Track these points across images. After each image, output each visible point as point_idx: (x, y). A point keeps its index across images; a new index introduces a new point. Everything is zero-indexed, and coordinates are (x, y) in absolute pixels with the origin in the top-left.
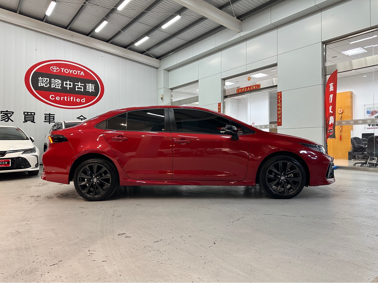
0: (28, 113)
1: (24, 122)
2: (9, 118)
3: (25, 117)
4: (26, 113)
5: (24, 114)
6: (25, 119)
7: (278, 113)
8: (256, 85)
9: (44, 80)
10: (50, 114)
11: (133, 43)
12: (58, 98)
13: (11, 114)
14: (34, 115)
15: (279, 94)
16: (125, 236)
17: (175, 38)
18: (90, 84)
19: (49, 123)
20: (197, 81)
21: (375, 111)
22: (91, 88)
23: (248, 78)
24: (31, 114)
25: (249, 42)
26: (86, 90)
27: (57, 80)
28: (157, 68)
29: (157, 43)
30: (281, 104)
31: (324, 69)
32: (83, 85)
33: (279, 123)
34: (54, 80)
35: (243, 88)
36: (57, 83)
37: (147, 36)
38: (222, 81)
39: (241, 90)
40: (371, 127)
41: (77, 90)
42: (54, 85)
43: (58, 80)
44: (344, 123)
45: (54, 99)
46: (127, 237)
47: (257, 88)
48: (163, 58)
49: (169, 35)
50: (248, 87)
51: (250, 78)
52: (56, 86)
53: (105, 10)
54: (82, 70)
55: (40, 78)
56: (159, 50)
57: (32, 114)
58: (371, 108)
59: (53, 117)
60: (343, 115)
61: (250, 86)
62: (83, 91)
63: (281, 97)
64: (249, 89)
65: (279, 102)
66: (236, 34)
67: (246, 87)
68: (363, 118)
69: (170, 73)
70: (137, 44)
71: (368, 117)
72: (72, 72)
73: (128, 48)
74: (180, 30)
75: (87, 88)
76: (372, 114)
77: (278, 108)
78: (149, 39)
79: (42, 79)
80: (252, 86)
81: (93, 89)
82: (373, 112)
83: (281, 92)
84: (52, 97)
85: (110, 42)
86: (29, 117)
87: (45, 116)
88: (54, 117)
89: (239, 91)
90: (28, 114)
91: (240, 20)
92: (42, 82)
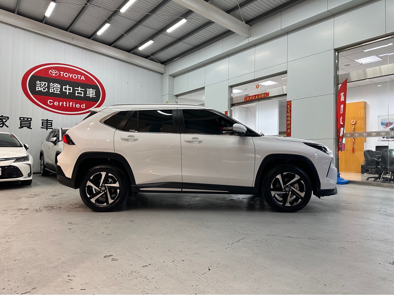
0: (24, 118)
1: (19, 128)
2: (3, 124)
3: (21, 123)
4: (23, 119)
5: (20, 119)
6: (21, 125)
7: (287, 123)
8: (264, 93)
9: (41, 84)
10: (47, 120)
11: (137, 47)
12: (56, 103)
13: (6, 119)
14: (31, 120)
15: (289, 103)
16: (112, 258)
17: (181, 42)
18: (91, 89)
19: (47, 130)
20: (203, 88)
21: (390, 123)
22: (92, 94)
23: (257, 86)
24: (27, 119)
25: (258, 48)
26: (87, 95)
27: (55, 85)
28: (162, 74)
29: (162, 47)
30: (291, 114)
31: (336, 77)
32: (84, 90)
33: (288, 133)
34: (53, 84)
35: (251, 96)
36: (55, 88)
37: (151, 40)
38: (230, 88)
39: (249, 98)
40: (385, 139)
41: (76, 95)
42: (53, 89)
43: (57, 84)
44: (356, 135)
45: (52, 104)
46: (113, 259)
47: (265, 97)
48: (169, 63)
49: (174, 39)
50: (256, 95)
51: (259, 86)
52: (54, 91)
53: (107, 12)
54: (82, 74)
55: (38, 82)
56: (164, 55)
57: (29, 119)
58: (385, 120)
59: (50, 123)
60: (356, 126)
61: (259, 95)
62: (83, 96)
63: (291, 106)
64: (257, 97)
65: (289, 111)
66: (244, 40)
67: (255, 95)
68: (377, 130)
69: (176, 79)
70: (141, 48)
71: (382, 128)
72: (72, 76)
73: (131, 52)
74: (186, 34)
75: (88, 94)
76: (386, 126)
77: (287, 117)
78: (153, 43)
79: (40, 83)
80: (260, 94)
81: (94, 95)
82: (387, 123)
83: (291, 101)
84: (50, 102)
85: (113, 45)
86: (25, 123)
87: (43, 122)
88: (52, 123)
89: (246, 99)
90: (24, 120)
91: (249, 25)
92: (40, 86)
